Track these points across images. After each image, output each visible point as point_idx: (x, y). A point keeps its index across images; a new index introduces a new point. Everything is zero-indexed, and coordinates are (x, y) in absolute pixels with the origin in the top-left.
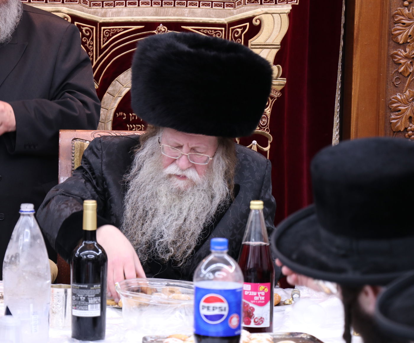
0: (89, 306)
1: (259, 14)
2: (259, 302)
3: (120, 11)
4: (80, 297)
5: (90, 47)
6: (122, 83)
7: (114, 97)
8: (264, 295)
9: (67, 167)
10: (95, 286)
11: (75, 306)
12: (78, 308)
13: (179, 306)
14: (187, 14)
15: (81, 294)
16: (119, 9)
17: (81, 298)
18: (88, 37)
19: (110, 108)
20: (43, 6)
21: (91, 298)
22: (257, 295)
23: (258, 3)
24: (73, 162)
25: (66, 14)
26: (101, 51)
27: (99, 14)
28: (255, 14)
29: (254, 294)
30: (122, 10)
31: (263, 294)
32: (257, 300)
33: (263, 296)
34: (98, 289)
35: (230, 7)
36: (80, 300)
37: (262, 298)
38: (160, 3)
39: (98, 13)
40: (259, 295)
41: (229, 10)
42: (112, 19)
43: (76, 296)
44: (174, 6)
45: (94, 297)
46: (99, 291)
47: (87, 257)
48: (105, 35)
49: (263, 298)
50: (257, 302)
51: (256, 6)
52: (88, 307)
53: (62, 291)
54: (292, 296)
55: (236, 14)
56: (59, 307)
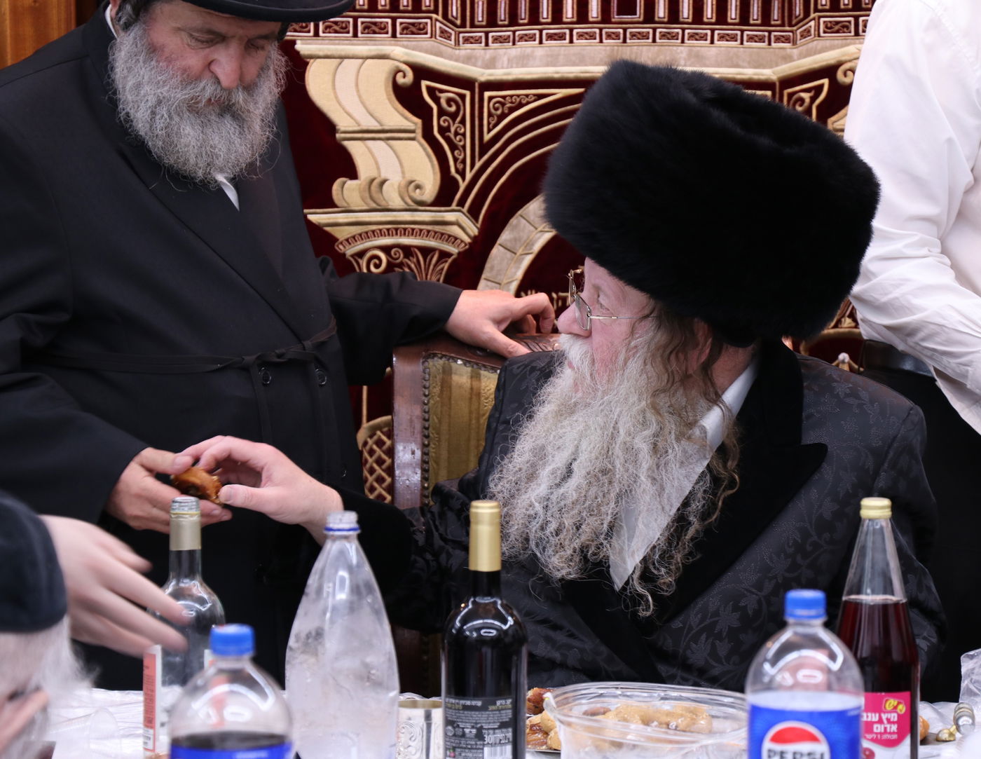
0: (486, 749)
1: (852, 58)
2: (885, 737)
3: (528, 55)
4: (463, 728)
5: (458, 138)
6: (532, 223)
7: (515, 254)
8: (896, 719)
9: (411, 421)
10: (498, 703)
11: (451, 751)
12: (460, 754)
13: (695, 746)
14: (685, 59)
15: (466, 722)
16: (525, 51)
17: (467, 731)
18: (453, 116)
19: (505, 281)
20: (347, 44)
21: (491, 732)
22: (880, 721)
23: (850, 32)
24: (426, 408)
25: (401, 62)
26: (484, 148)
27: (480, 63)
28: (843, 58)
29: (872, 717)
30: (533, 52)
31: (894, 717)
32: (881, 733)
33: (894, 723)
34: (505, 709)
35: (783, 42)
36: (464, 735)
37: (891, 727)
38: (622, 36)
39: (476, 58)
40: (885, 721)
41: (782, 50)
42: (509, 74)
43: (454, 728)
44: (654, 41)
45: (496, 729)
46: (507, 715)
47: (480, 635)
48: (493, 111)
49: (894, 728)
50: (879, 736)
51: (845, 38)
52: (483, 753)
53: (419, 713)
54: (956, 720)
55: (799, 59)
56: (413, 753)
